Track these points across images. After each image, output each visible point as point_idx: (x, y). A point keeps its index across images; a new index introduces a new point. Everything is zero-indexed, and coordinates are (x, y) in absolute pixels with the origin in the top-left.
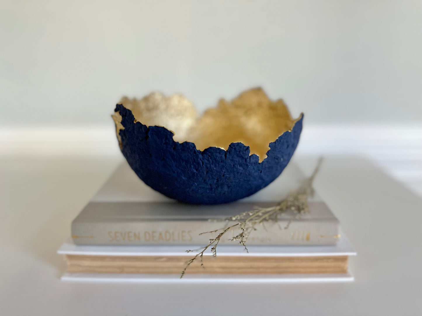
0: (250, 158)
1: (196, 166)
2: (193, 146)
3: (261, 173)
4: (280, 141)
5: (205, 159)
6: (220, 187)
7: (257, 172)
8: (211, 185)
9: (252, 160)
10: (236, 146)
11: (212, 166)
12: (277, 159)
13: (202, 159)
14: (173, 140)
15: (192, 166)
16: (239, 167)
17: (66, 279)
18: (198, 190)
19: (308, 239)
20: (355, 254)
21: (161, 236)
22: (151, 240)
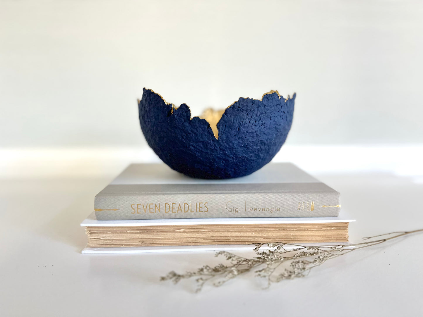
17: (86, 252)
21: (180, 208)
22: (171, 211)
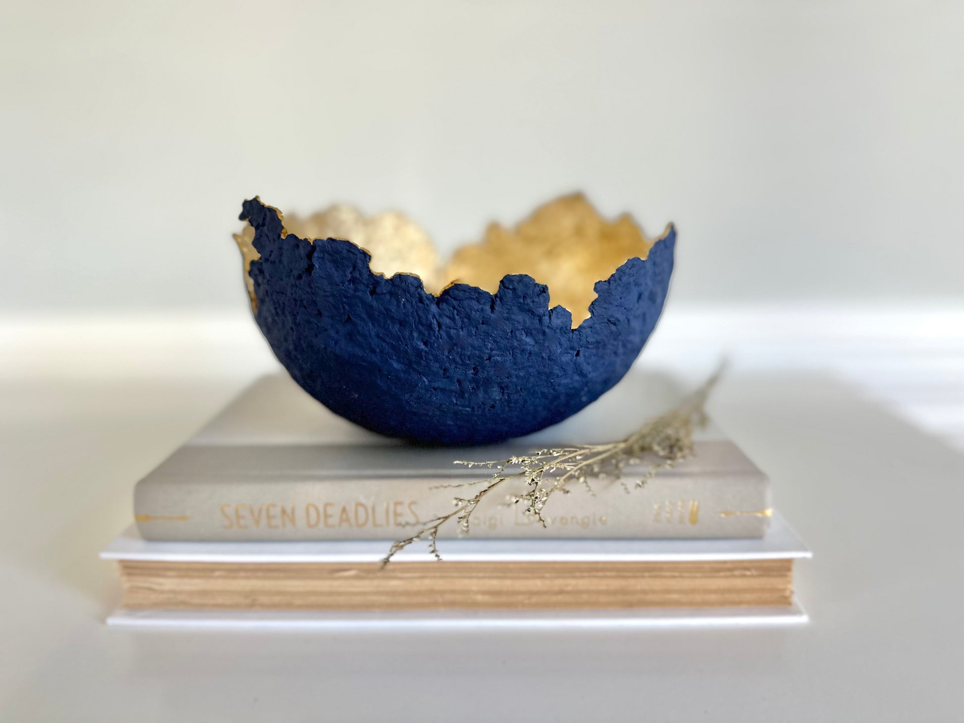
0: (550, 316)
1: (424, 335)
2: (416, 284)
3: (578, 358)
4: (620, 279)
5: (445, 317)
6: (481, 389)
7: (569, 353)
8: (459, 381)
9: (556, 322)
10: (516, 284)
11: (461, 333)
12: (615, 324)
13: (437, 317)
14: (370, 271)
15: (415, 334)
16: (524, 337)
17: (118, 621)
18: (430, 397)
19: (694, 519)
20: (808, 555)
21: (344, 516)
22: (321, 525)
